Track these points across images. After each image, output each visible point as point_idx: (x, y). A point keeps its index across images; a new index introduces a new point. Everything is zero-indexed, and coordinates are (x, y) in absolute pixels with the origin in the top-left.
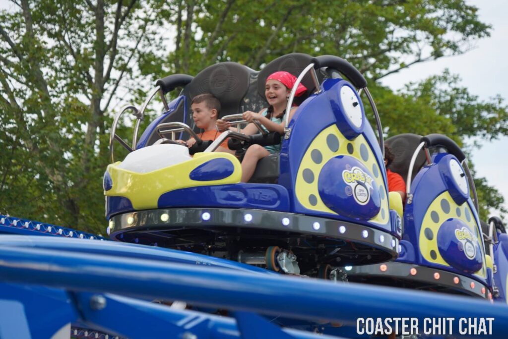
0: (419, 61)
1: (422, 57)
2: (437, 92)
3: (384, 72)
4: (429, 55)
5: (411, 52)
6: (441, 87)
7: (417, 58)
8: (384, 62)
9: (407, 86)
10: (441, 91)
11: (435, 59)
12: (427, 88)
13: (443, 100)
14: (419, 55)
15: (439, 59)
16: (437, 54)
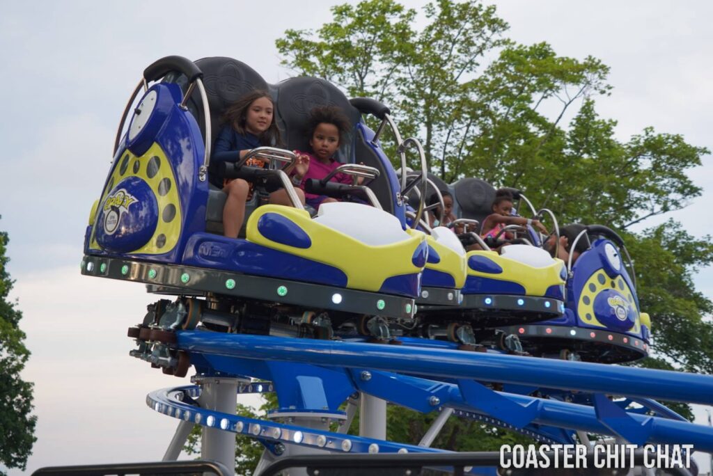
0: (652, 214)
1: (655, 211)
2: (665, 235)
3: (628, 222)
4: (659, 210)
5: (647, 208)
6: (668, 231)
7: (651, 212)
8: (629, 216)
9: (644, 231)
10: (668, 233)
11: (664, 212)
12: (659, 232)
13: (670, 240)
14: (652, 210)
15: (666, 213)
16: (665, 209)
